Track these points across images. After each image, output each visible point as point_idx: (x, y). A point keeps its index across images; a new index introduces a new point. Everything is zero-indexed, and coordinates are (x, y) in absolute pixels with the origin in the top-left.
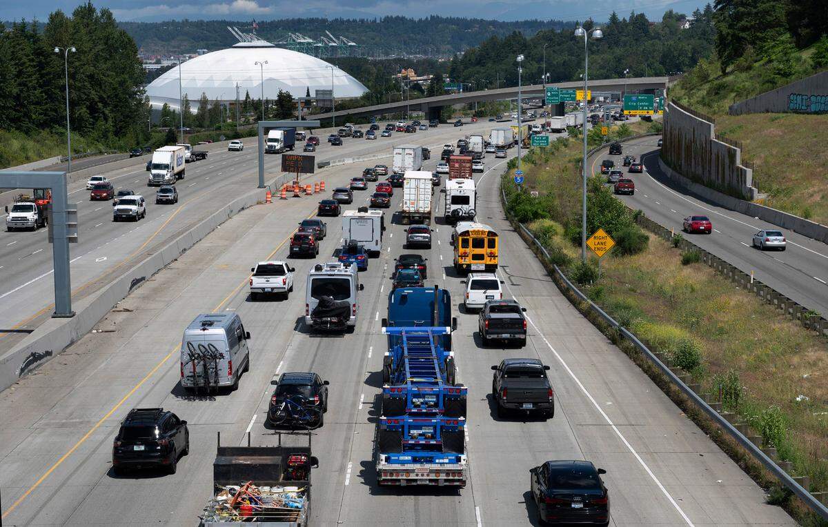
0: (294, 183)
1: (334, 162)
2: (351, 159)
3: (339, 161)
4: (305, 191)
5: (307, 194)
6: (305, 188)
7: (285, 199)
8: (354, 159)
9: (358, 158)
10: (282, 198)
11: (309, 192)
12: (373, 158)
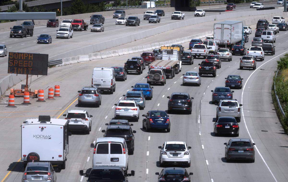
0: (23, 87)
1: (67, 60)
2: (88, 56)
3: (73, 59)
4: (36, 96)
5: (39, 100)
6: (36, 93)
7: (13, 106)
8: (90, 56)
9: (96, 55)
10: (9, 105)
11: (42, 98)
12: (113, 55)
